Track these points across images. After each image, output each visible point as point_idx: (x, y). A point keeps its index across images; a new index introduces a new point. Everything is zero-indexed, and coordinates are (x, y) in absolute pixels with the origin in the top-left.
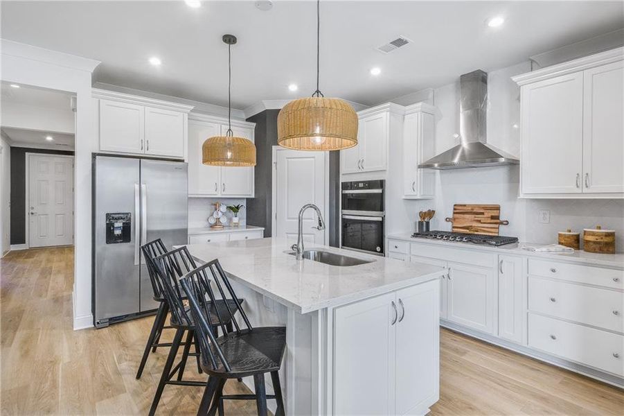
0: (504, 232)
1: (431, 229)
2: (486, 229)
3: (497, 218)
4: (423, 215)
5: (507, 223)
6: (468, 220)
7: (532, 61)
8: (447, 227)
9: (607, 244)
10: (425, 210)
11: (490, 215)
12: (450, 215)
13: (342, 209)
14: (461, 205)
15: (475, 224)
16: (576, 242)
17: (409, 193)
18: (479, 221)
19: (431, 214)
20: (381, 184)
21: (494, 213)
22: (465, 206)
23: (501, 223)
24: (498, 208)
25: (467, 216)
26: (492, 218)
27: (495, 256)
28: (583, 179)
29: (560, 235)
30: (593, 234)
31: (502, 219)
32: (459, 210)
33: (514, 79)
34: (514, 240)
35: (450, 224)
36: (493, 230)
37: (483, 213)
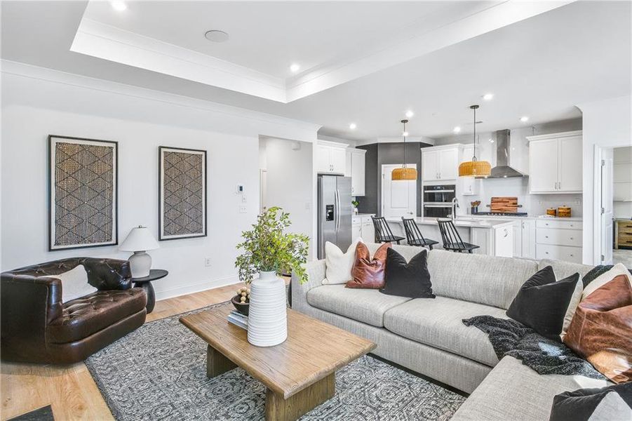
0: (520, 210)
1: (479, 211)
2: (511, 209)
3: (516, 204)
4: (473, 204)
5: (521, 206)
6: (500, 206)
7: (533, 128)
8: (488, 210)
9: (568, 213)
10: (474, 201)
11: (512, 202)
12: (489, 203)
13: (424, 201)
14: (496, 198)
15: (503, 208)
16: (555, 213)
17: (467, 191)
18: (506, 206)
19: (478, 203)
20: (453, 187)
21: (514, 201)
22: (498, 198)
23: (518, 206)
24: (516, 199)
25: (499, 203)
26: (514, 204)
27: (520, 221)
28: (558, 185)
29: (548, 210)
30: (562, 209)
31: (518, 204)
32: (495, 201)
33: (527, 138)
34: (525, 214)
35: (489, 208)
37: (508, 202)
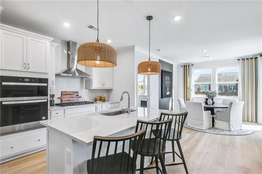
0: (80, 100)
2: (75, 100)
3: (78, 95)
5: (81, 97)
6: (68, 98)
11: (76, 95)
14: (65, 92)
15: (71, 99)
18: (72, 97)
19: (53, 96)
21: (77, 94)
22: (66, 92)
24: (78, 92)
25: (68, 96)
31: (79, 96)
32: (64, 94)
36: (77, 100)
37: (73, 94)
